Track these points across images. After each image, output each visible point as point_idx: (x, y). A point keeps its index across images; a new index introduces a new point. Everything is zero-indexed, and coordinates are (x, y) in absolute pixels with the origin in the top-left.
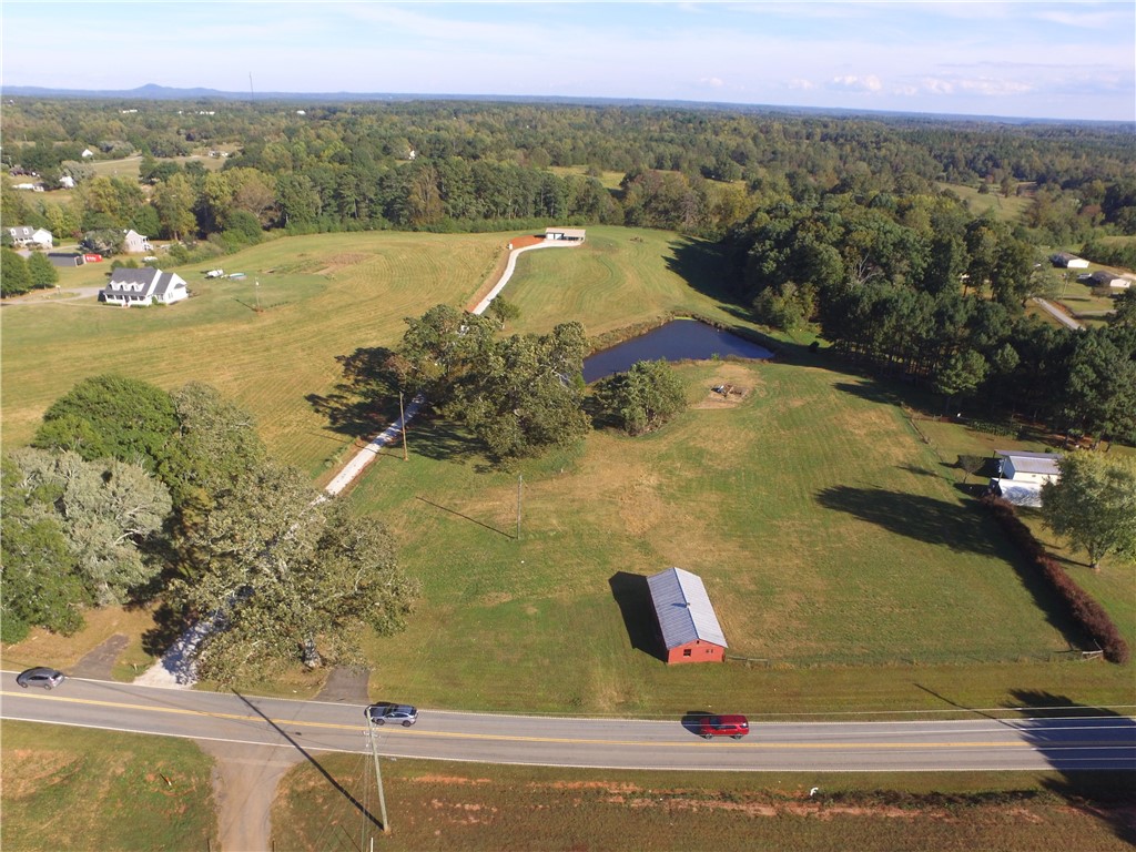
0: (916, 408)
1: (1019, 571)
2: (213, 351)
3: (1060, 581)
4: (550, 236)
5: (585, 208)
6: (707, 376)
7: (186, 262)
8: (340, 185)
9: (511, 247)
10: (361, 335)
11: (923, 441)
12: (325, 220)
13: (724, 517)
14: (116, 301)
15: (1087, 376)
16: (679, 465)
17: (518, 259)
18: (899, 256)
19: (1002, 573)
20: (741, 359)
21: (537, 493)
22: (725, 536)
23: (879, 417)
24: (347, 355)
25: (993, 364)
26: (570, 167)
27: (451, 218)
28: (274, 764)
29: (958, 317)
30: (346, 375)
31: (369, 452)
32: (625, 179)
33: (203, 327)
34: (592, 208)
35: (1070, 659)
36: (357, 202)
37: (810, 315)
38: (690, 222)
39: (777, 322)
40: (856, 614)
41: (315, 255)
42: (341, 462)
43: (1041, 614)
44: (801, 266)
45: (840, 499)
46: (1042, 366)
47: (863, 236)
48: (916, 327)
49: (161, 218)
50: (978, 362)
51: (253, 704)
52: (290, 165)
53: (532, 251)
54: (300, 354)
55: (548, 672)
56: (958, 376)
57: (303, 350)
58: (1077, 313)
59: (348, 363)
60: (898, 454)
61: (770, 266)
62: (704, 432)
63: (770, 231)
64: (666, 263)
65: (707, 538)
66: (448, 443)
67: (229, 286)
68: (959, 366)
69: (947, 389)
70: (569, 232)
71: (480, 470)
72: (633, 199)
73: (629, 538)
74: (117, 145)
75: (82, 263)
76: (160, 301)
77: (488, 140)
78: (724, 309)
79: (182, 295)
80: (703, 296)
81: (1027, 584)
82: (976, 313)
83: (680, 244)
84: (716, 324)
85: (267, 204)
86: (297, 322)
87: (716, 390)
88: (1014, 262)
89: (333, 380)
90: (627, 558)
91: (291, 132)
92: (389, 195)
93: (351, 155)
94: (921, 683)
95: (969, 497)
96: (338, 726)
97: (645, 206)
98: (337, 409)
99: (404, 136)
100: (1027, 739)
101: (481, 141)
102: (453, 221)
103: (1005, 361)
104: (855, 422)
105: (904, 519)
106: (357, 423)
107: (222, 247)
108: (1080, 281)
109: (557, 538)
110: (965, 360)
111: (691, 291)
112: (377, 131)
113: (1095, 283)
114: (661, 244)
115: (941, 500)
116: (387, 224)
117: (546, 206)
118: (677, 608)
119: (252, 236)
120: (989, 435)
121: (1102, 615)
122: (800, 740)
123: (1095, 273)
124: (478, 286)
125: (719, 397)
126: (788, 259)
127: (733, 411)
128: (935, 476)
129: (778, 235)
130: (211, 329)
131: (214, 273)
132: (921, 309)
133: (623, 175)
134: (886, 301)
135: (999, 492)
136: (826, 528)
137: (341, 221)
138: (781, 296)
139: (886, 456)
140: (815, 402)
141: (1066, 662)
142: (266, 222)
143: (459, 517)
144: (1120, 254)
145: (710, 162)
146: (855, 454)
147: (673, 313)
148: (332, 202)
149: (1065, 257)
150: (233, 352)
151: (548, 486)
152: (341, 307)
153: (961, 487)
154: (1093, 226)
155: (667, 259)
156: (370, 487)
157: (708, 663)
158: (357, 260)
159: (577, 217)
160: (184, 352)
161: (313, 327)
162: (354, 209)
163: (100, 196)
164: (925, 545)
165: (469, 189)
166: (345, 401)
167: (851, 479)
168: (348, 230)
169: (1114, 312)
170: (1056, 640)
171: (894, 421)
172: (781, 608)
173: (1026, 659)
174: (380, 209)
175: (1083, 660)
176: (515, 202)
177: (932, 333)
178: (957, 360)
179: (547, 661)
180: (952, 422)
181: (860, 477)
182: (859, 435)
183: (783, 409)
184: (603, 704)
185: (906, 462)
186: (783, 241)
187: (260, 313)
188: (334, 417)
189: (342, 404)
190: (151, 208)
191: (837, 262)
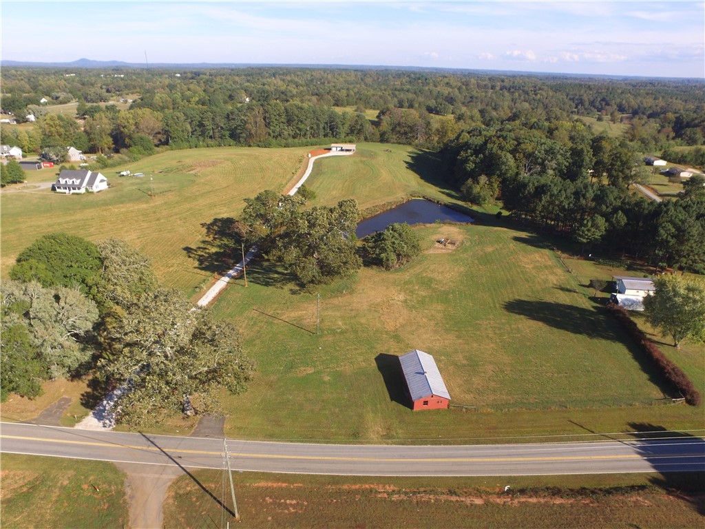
0: (563, 252)
1: (630, 349)
2: (124, 221)
3: (656, 355)
4: (334, 149)
5: (356, 132)
6: (433, 234)
7: (107, 166)
8: (202, 118)
9: (310, 155)
10: (217, 210)
11: (568, 271)
12: (193, 140)
13: (446, 319)
14: (62, 190)
15: (670, 229)
16: (417, 288)
17: (314, 163)
18: (550, 158)
19: (620, 351)
20: (454, 223)
21: (329, 306)
22: (447, 331)
23: (540, 257)
24: (208, 223)
25: (611, 223)
26: (345, 107)
27: (273, 138)
28: (165, 477)
29: (588, 195)
30: (208, 235)
31: (223, 282)
32: (379, 113)
33: (117, 206)
34: (360, 132)
35: (665, 403)
36: (213, 129)
37: (496, 196)
38: (421, 140)
39: (476, 200)
40: (530, 378)
41: (188, 161)
42: (205, 288)
43: (645, 376)
44: (490, 165)
45: (518, 307)
46: (641, 224)
47: (529, 147)
48: (562, 202)
49: (90, 140)
50: (601, 221)
51: (151, 439)
52: (171, 107)
53: (323, 158)
54: (179, 222)
55: (338, 417)
56: (589, 230)
57: (181, 220)
58: (660, 193)
59: (209, 227)
60: (553, 280)
61: (470, 166)
62: (432, 267)
63: (470, 144)
64: (406, 165)
65: (436, 332)
66: (272, 276)
67: (134, 181)
68: (590, 224)
69: (582, 239)
70: (346, 146)
71: (293, 292)
72: (385, 126)
73: (387, 333)
74: (62, 95)
75: (41, 168)
76: (90, 190)
77: (295, 91)
78: (443, 193)
79: (104, 186)
80: (430, 185)
81: (636, 358)
82: (599, 192)
83: (415, 153)
84: (438, 202)
85: (156, 131)
86: (177, 203)
87: (439, 242)
88: (621, 161)
89: (200, 238)
90: (386, 345)
91: (171, 87)
92: (233, 124)
93: (209, 100)
94: (572, 420)
95: (598, 305)
96: (205, 452)
97: (393, 130)
98: (202, 256)
99: (243, 89)
100: (639, 453)
101: (290, 91)
102: (274, 140)
103: (618, 222)
104: (525, 260)
105: (559, 319)
106: (215, 264)
107: (129, 157)
108: (662, 174)
109: (342, 333)
110: (593, 221)
111: (422, 182)
112: (226, 87)
113: (670, 174)
114: (404, 153)
115: (581, 307)
116: (232, 142)
117: (331, 131)
118: (418, 375)
119: (148, 150)
120: (608, 267)
121: (683, 376)
122: (498, 456)
123: (671, 168)
124: (290, 180)
125: (441, 246)
126: (482, 161)
127: (450, 255)
128: (576, 292)
129: (476, 147)
130: (122, 208)
131: (124, 173)
132: (565, 190)
133: (378, 111)
134: (543, 186)
135: (616, 301)
136: (510, 325)
137: (203, 141)
138: (478, 184)
139: (546, 281)
140: (501, 248)
141: (662, 405)
142: (156, 142)
143: (280, 321)
144: (686, 157)
145: (432, 103)
146: (526, 280)
147: (411, 195)
148: (198, 128)
149: (652, 159)
150: (137, 221)
151: (336, 301)
152: (204, 193)
153: (593, 299)
154: (668, 140)
155: (407, 163)
156: (224, 304)
157: (439, 409)
158: (214, 164)
159: (350, 137)
160: (106, 222)
161: (188, 206)
162: (211, 133)
163: (51, 126)
164: (572, 335)
165: (283, 120)
166: (207, 251)
167: (524, 294)
168: (208, 147)
169: (683, 191)
170: (655, 392)
171: (550, 259)
172: (483, 375)
173: (637, 404)
174: (227, 133)
175: (672, 404)
176: (312, 128)
177: (571, 205)
178: (588, 221)
179: (337, 410)
180: (586, 260)
181: (530, 294)
182: (528, 268)
183: (481, 253)
184: (373, 436)
185: (558, 284)
186: (479, 150)
187: (153, 197)
188: (201, 261)
189: (205, 253)
190: (84, 134)
191: (511, 161)
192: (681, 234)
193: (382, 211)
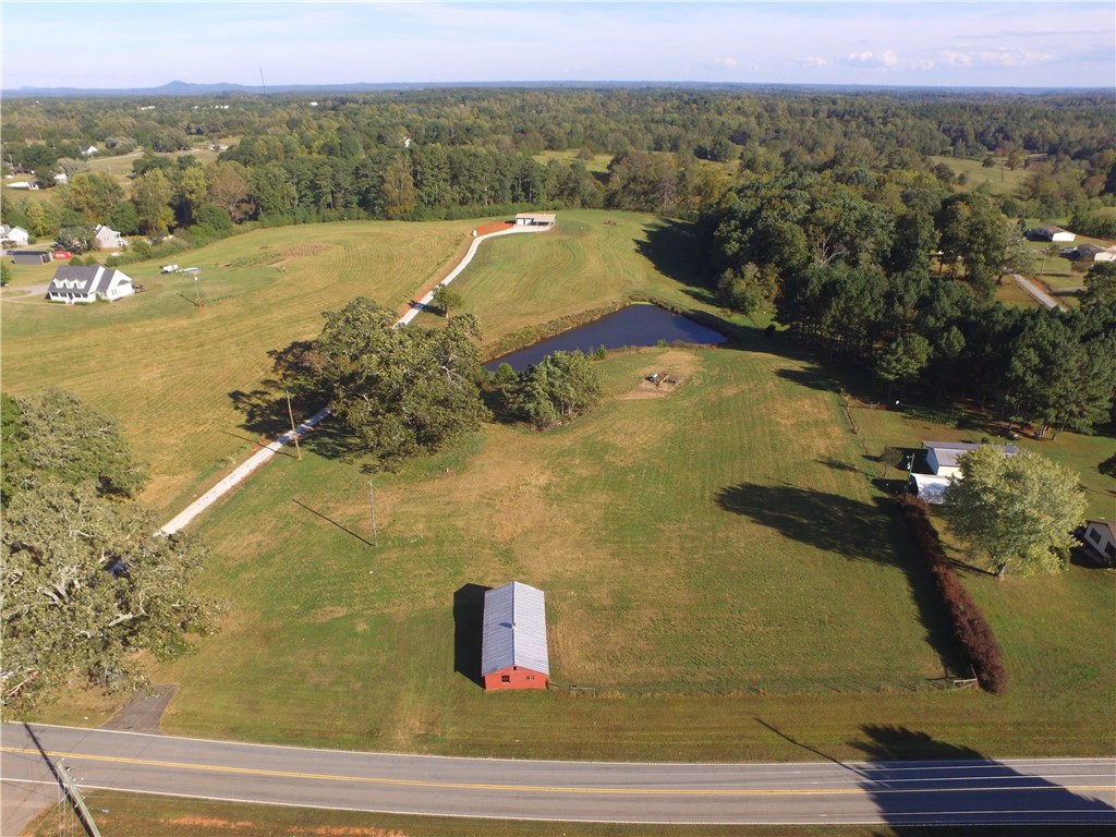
0: (854, 396)
1: (912, 581)
2: (146, 348)
3: (951, 593)
4: (520, 222)
5: (566, 193)
6: (645, 364)
7: (150, 257)
8: (316, 175)
9: (475, 233)
10: (300, 328)
11: (853, 431)
12: (300, 211)
13: (607, 519)
14: (60, 298)
15: (1030, 360)
16: (577, 462)
17: (480, 245)
18: (863, 235)
19: (893, 584)
20: (686, 344)
21: (414, 496)
22: (600, 542)
23: (812, 406)
24: (280, 350)
25: (938, 348)
26: (564, 150)
27: (427, 207)
28: (29, 805)
29: (907, 298)
30: (275, 370)
31: (271, 449)
32: (613, 161)
33: (141, 323)
34: (573, 192)
35: (941, 688)
36: (332, 192)
37: (773, 297)
38: (669, 204)
39: (738, 305)
40: (713, 632)
41: (276, 247)
42: (234, 462)
43: (923, 632)
44: (764, 247)
45: (747, 501)
46: (989, 349)
47: (828, 214)
48: (866, 309)
49: (139, 212)
50: (921, 346)
51: (36, 734)
52: (282, 157)
53: (496, 237)
54: (234, 349)
55: (355, 698)
56: (898, 361)
57: (238, 345)
58: (1054, 290)
59: (279, 357)
60: (821, 446)
61: (733, 247)
62: (619, 424)
63: (736, 211)
64: (636, 246)
65: (579, 544)
66: (349, 441)
67: (181, 280)
68: (900, 351)
69: (886, 375)
70: (538, 217)
71: (367, 469)
72: (616, 183)
73: (493, 546)
74: (121, 141)
75: (49, 260)
76: (103, 298)
77: (487, 126)
78: (687, 292)
79: (127, 290)
80: (668, 279)
81: (917, 598)
82: (927, 293)
83: (656, 226)
84: (673, 308)
85: (239, 198)
86: (237, 317)
87: (649, 379)
88: (985, 236)
89: (262, 375)
90: (483, 568)
91: (293, 124)
92: (364, 184)
93: (341, 144)
94: (762, 717)
95: (885, 495)
96: (113, 759)
97: (624, 187)
98: (259, 405)
99: (403, 125)
100: (865, 786)
101: (480, 127)
102: (429, 210)
103: (950, 345)
104: (785, 411)
105: (805, 521)
106: (266, 423)
107: (189, 242)
108: (1063, 255)
109: (416, 545)
110: (907, 344)
111: (657, 274)
112: (378, 121)
113: (1075, 256)
114: (636, 225)
115: (853, 498)
116: (363, 213)
117: (525, 191)
118: (503, 627)
119: (222, 230)
120: (926, 424)
121: (986, 633)
122: (603, 784)
123: (1080, 246)
124: (431, 275)
125: (651, 386)
126: (752, 239)
127: (660, 401)
128: (855, 470)
129: (744, 215)
130: (149, 325)
131: (169, 268)
132: (872, 289)
133: (611, 158)
134: (837, 281)
135: (914, 488)
136: (715, 532)
137: (318, 212)
138: (743, 277)
139: (806, 449)
140: (750, 390)
141: (936, 691)
142: (238, 215)
143: (326, 522)
144: (1110, 226)
146: (774, 448)
147: (630, 297)
148: (308, 192)
149: (1050, 231)
150: (166, 348)
151: (428, 487)
152: (285, 300)
153: (879, 483)
154: (1090, 197)
155: (637, 242)
156: (254, 489)
157: (530, 690)
158: (315, 251)
159: (557, 202)
160: (117, 349)
161: (253, 321)
162: (330, 200)
163: (79, 192)
164: (818, 552)
165: (445, 176)
166: (267, 397)
167: (762, 474)
168: (324, 221)
169: (1084, 288)
170: (930, 663)
171: (828, 410)
172: (631, 626)
173: (889, 688)
174: (355, 199)
175: (955, 689)
176: (492, 188)
177: (880, 315)
178: (898, 345)
179: (358, 685)
180: (888, 409)
181: (771, 473)
182: (785, 425)
183: (713, 398)
184: (401, 736)
185: (827, 455)
186: (748, 221)
187: (201, 308)
188: (251, 415)
189: (264, 401)
190: (129, 204)
191: (801, 241)
192: (1047, 369)
193: (575, 325)
